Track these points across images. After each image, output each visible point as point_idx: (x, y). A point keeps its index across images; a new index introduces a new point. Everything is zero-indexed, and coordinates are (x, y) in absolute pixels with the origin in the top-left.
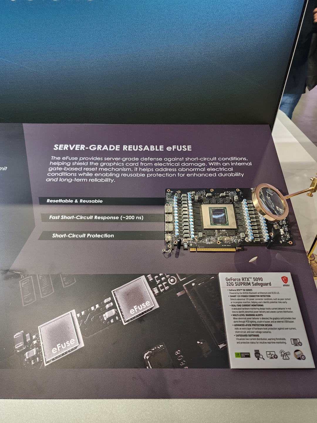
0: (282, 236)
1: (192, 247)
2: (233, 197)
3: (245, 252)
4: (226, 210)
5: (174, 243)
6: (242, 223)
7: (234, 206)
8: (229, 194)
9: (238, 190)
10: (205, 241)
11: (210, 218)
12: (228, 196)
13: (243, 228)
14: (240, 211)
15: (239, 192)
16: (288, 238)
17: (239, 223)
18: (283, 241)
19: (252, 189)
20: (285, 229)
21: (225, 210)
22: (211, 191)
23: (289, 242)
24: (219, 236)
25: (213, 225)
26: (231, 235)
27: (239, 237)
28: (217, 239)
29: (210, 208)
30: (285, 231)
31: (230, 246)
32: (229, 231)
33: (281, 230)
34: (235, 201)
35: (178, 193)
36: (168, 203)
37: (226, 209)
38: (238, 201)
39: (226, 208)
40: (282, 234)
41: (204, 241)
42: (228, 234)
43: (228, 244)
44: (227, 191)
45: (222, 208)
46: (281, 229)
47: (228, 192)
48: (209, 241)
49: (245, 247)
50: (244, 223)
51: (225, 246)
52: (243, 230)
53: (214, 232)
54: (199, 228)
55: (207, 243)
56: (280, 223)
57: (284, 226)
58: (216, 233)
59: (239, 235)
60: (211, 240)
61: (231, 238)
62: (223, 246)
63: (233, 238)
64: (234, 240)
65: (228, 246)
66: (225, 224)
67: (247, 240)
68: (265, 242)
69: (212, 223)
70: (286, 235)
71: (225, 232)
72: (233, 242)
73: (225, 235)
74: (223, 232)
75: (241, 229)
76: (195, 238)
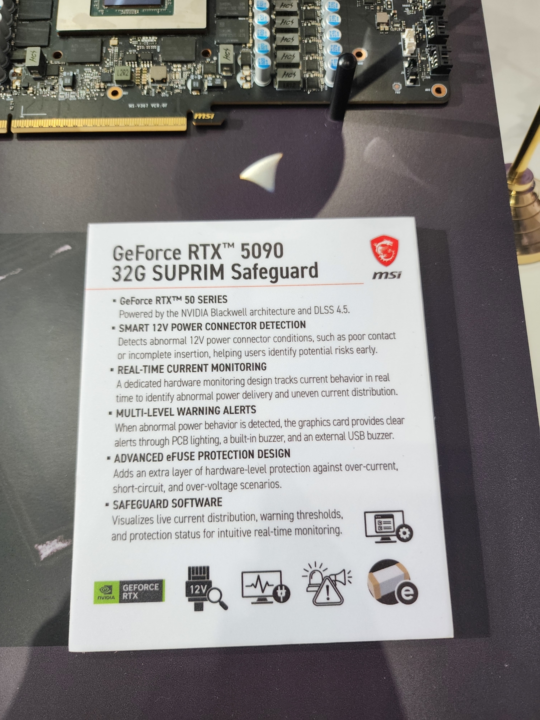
0: (406, 64)
6: (234, 8)
10: (54, 89)
13: (235, 30)
16: (429, 70)
17: (222, 6)
18: (408, 83)
20: (423, 31)
23: (432, 90)
25: (100, 15)
26: (176, 59)
27: (211, 67)
28: (108, 78)
30: (420, 43)
31: (164, 105)
32: (168, 41)
33: (405, 35)
40: (405, 53)
41: (49, 88)
42: (164, 55)
43: (157, 97)
46: (404, 31)
50: (244, 8)
51: (143, 106)
52: (234, 38)
53: (104, 48)
54: (39, 30)
55: (60, 97)
56: (406, 9)
57: (422, 19)
58: (110, 50)
59: (215, 58)
60: (82, 83)
61: (175, 70)
62: (131, 106)
63: (182, 72)
64: (186, 81)
65: (153, 105)
66: (159, 10)
67: (245, 81)
68: (324, 89)
69: (97, 6)
70: (425, 59)
71: (154, 47)
72: (183, 90)
73: (148, 58)
74: (142, 45)
75: (229, 31)
76: (10, 78)
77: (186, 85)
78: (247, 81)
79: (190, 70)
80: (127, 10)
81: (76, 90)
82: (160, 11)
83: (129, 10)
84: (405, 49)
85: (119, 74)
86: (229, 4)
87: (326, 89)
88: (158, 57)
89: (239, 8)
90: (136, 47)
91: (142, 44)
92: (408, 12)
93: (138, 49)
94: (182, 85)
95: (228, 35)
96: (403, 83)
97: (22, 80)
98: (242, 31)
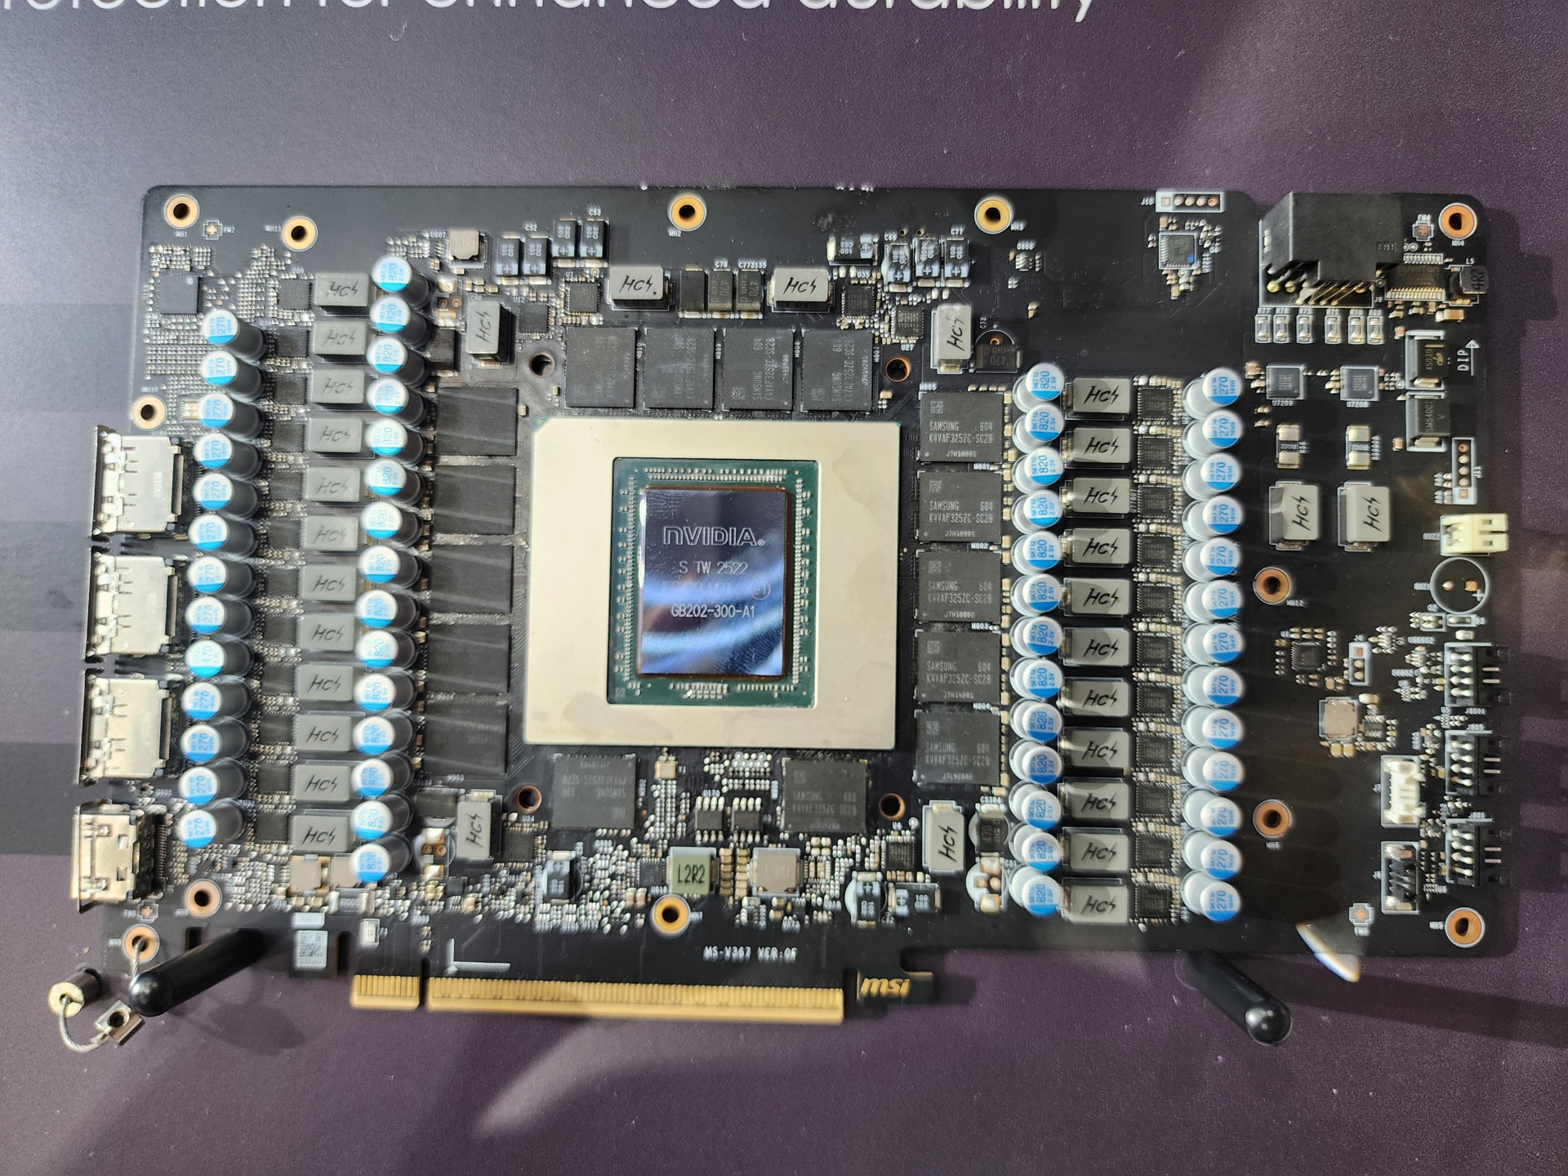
0: (1390, 850)
1: (380, 964)
2: (926, 311)
3: (950, 1016)
4: (811, 503)
5: (191, 908)
6: (963, 679)
7: (908, 443)
8: (885, 268)
9: (993, 215)
10: (522, 898)
11: (613, 608)
12: (868, 300)
13: (966, 744)
14: (965, 518)
15: (1009, 239)
16: (1445, 869)
17: (934, 672)
18: (1390, 903)
19: (1165, 201)
20: (1439, 755)
21: (801, 495)
22: (680, 226)
23: (1447, 926)
24: (689, 841)
25: (630, 699)
26: (817, 826)
27: (904, 852)
28: (653, 876)
29: (625, 472)
30: (1431, 793)
31: (791, 954)
32: (801, 776)
33: (1391, 765)
34: (932, 375)
35: (279, 251)
36: (160, 378)
37: (810, 483)
38: (967, 378)
39: (806, 471)
40: (1392, 816)
41: (512, 896)
42: (788, 811)
43: (774, 935)
44: (855, 235)
45: (770, 476)
46: (1392, 752)
47: (866, 239)
48: (574, 887)
49: (956, 964)
50: (989, 678)
51: (739, 953)
52: (965, 770)
53: (643, 784)
54: (481, 726)
55: (539, 917)
56: (1401, 683)
57: (1440, 714)
58: (657, 791)
59: (913, 822)
60: (591, 881)
61: (815, 852)
62: (710, 953)
63: (833, 860)
64: (843, 888)
65: (764, 954)
66: (776, 687)
67: (985, 891)
68: (1179, 917)
69: (624, 671)
70: (1438, 835)
71: (763, 785)
72: (834, 913)
73: (750, 826)
74: (733, 778)
75: (950, 747)
76: (418, 858)
77: (842, 898)
78: (991, 890)
79: (854, 854)
80: (697, 685)
81: (578, 902)
82: (779, 688)
83: (702, 684)
84: (1389, 806)
85: (683, 878)
86: (951, 666)
87: (1185, 917)
88: (774, 814)
89: (977, 677)
90: (720, 786)
91: (735, 775)
92: (1406, 692)
93: (725, 789)
94: (834, 899)
95: (947, 760)
96: (1377, 906)
97: (448, 865)
98: (983, 748)
